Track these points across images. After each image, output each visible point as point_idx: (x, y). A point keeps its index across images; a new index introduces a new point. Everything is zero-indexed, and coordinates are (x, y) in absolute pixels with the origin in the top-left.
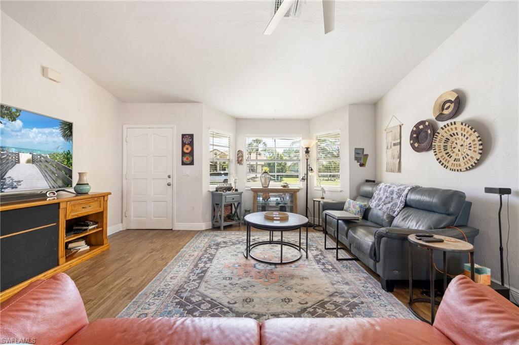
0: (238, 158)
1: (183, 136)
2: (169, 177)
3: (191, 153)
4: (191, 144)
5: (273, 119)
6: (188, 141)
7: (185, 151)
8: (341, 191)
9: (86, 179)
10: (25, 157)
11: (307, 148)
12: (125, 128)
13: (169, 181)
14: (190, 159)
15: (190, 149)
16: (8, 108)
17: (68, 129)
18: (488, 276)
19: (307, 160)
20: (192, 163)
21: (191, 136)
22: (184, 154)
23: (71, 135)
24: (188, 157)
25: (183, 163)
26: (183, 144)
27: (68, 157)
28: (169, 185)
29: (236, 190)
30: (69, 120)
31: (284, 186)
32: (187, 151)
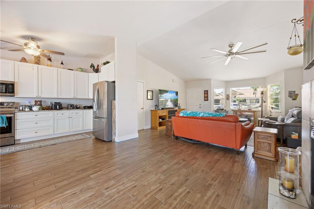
0: (227, 97)
1: (205, 91)
2: (200, 105)
3: (207, 97)
4: (207, 94)
5: (244, 80)
6: (206, 92)
7: (205, 96)
8: (281, 112)
9: (180, 105)
10: (169, 100)
11: (262, 92)
12: (187, 89)
13: (200, 106)
14: (207, 99)
15: (207, 95)
16: (166, 91)
17: (177, 93)
18: (297, 136)
19: (262, 97)
20: (208, 100)
21: (207, 91)
22: (205, 97)
23: (178, 94)
24: (206, 98)
25: (205, 100)
26: (205, 94)
27: (177, 100)
28: (200, 107)
29: (225, 110)
30: (177, 91)
31: (249, 109)
32: (206, 96)
